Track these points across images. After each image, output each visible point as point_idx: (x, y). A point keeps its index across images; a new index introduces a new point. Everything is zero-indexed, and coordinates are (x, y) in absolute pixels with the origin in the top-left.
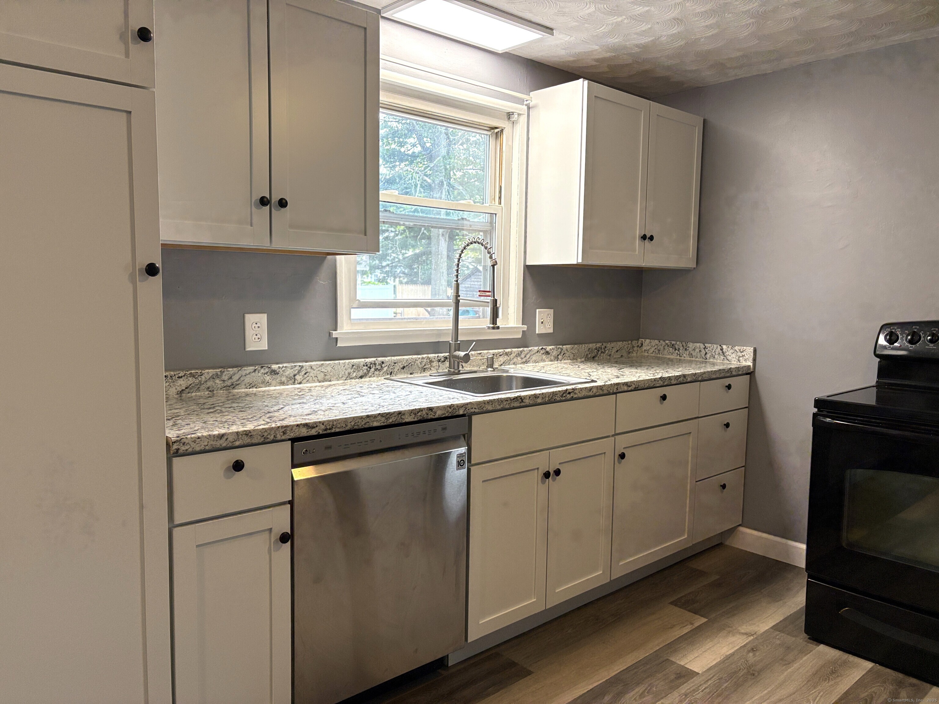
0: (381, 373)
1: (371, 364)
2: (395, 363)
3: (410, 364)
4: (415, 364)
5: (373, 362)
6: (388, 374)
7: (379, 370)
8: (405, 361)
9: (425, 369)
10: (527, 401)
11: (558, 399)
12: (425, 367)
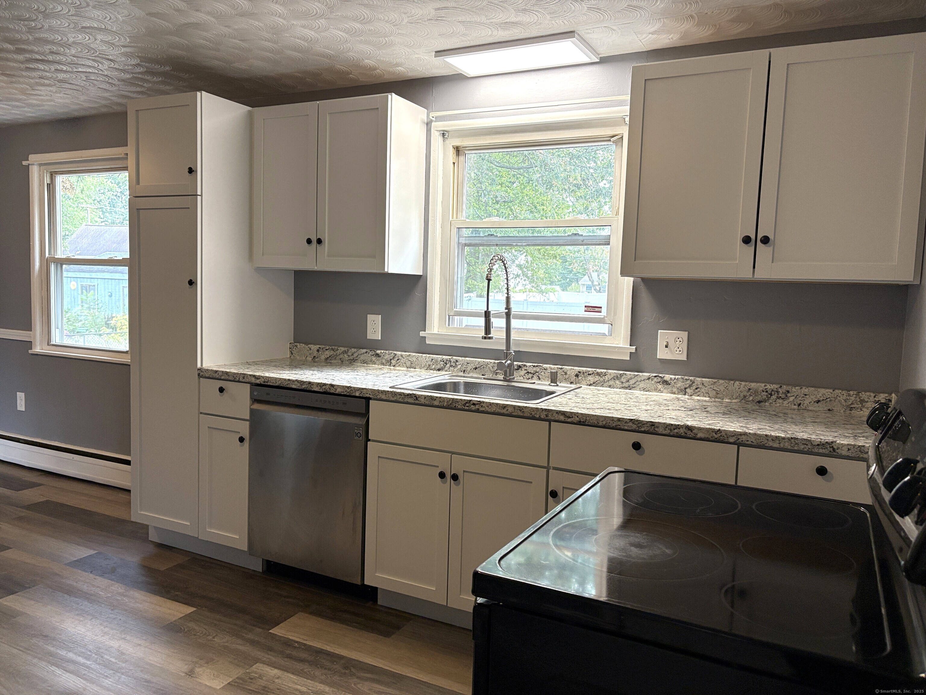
0: (456, 369)
1: (447, 360)
2: (468, 363)
3: (482, 367)
4: (487, 367)
5: (449, 360)
6: (461, 371)
7: (454, 367)
8: (477, 363)
9: (497, 373)
10: (423, 401)
11: (459, 407)
12: (497, 372)
